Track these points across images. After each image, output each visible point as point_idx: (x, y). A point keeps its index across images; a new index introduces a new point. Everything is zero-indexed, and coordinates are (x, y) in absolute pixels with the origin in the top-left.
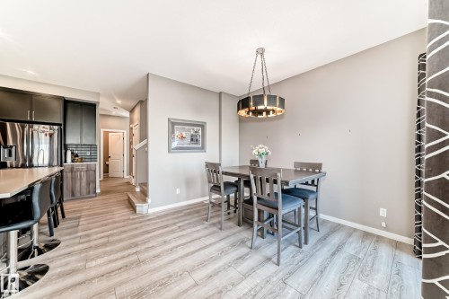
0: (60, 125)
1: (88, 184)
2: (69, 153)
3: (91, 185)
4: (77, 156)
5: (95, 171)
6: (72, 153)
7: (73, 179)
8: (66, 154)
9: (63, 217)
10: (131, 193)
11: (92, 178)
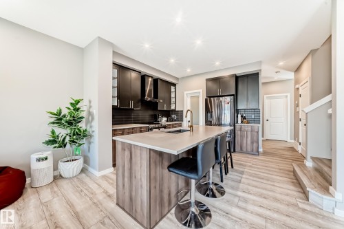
0: (233, 95)
1: (252, 143)
2: (239, 116)
3: (255, 144)
4: (245, 118)
5: (258, 132)
6: (242, 116)
7: (242, 136)
8: (237, 117)
9: (232, 167)
10: (298, 165)
11: (255, 138)
